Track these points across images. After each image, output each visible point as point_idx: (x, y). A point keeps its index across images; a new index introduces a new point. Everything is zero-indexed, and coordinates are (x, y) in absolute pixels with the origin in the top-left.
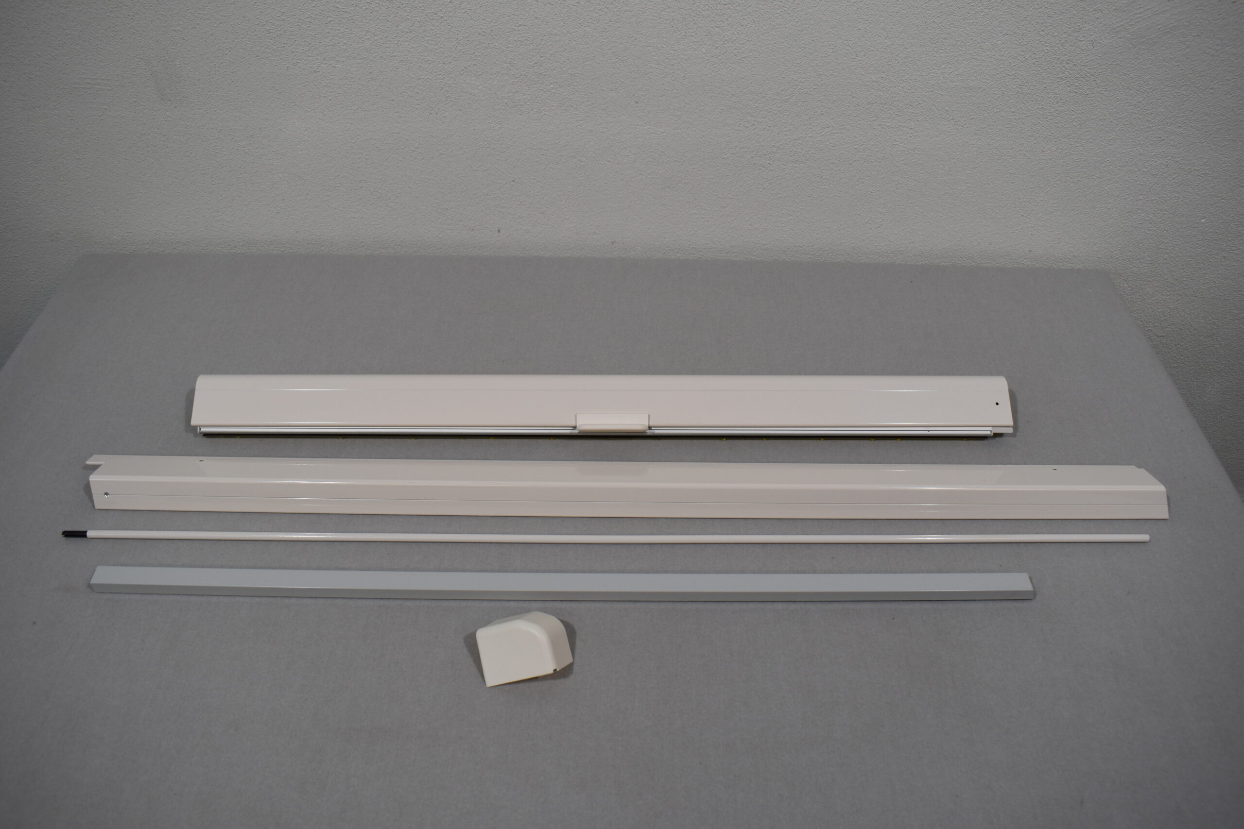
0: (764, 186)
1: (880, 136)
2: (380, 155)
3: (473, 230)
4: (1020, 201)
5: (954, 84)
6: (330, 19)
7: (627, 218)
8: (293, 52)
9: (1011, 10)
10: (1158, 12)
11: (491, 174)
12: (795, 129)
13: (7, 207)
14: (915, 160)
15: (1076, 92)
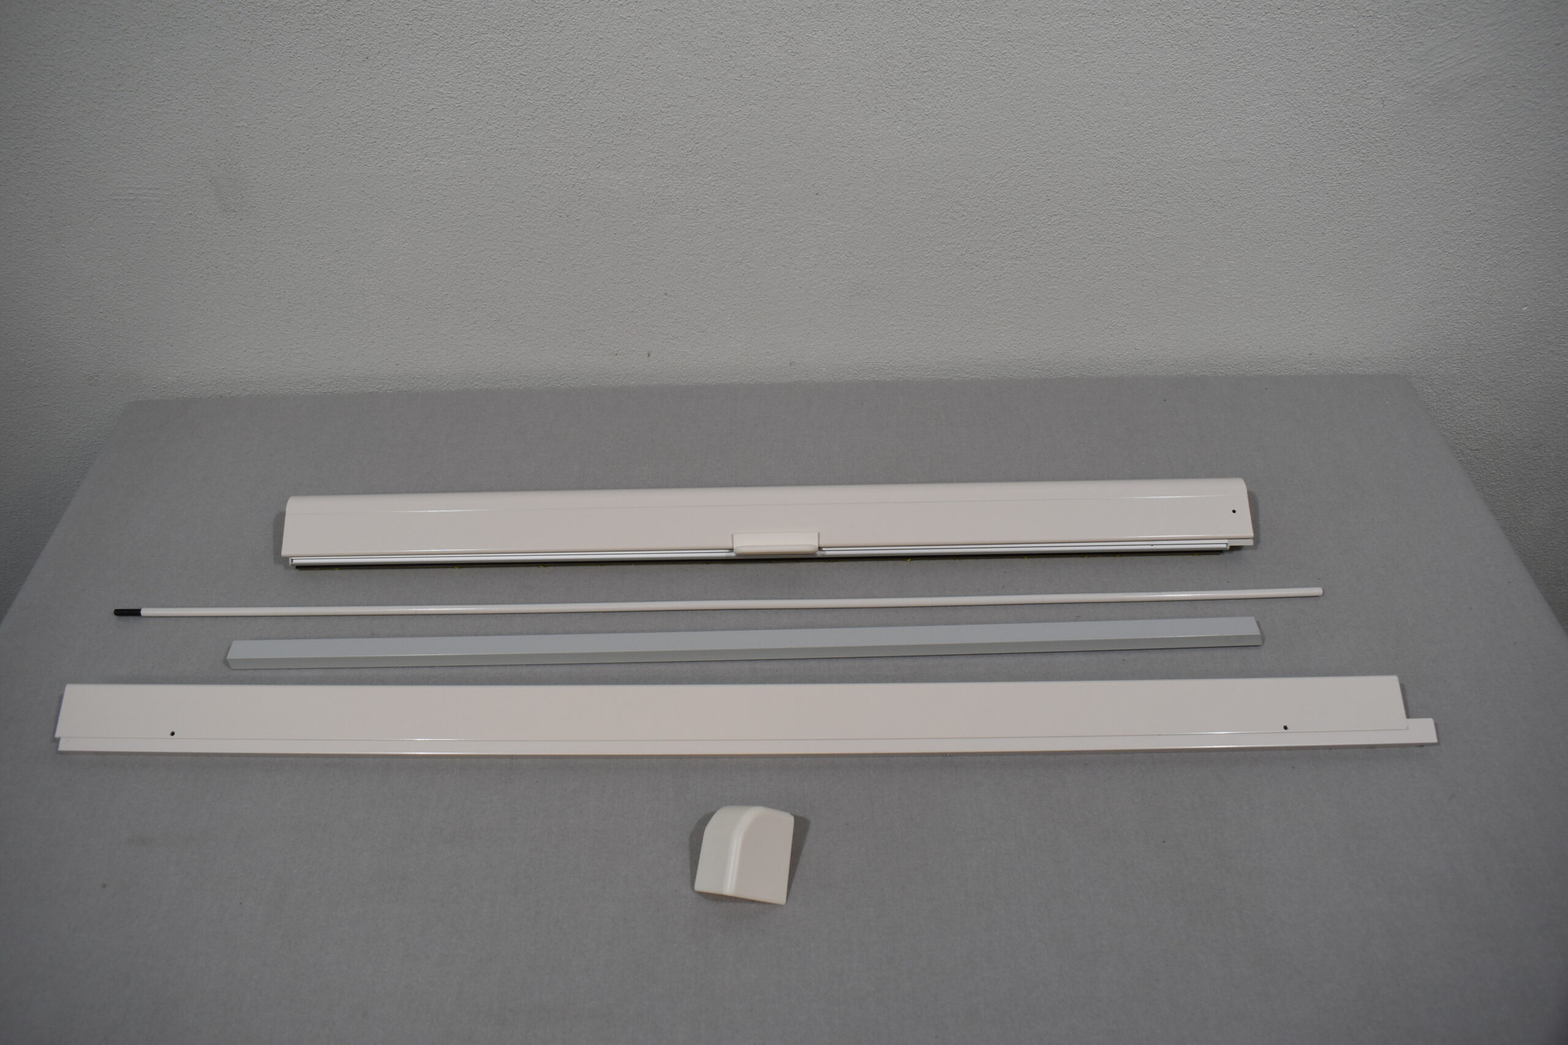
0: (978, 289)
1: (1121, 223)
2: (499, 269)
3: (617, 354)
4: (1297, 294)
5: (1211, 156)
6: (431, 107)
7: (808, 334)
8: (386, 148)
9: (1281, 64)
10: (1463, 60)
11: (637, 286)
12: (1015, 219)
13: (34, 346)
14: (1165, 251)
15: (1363, 161)
